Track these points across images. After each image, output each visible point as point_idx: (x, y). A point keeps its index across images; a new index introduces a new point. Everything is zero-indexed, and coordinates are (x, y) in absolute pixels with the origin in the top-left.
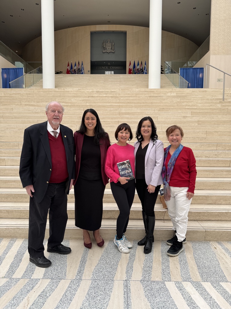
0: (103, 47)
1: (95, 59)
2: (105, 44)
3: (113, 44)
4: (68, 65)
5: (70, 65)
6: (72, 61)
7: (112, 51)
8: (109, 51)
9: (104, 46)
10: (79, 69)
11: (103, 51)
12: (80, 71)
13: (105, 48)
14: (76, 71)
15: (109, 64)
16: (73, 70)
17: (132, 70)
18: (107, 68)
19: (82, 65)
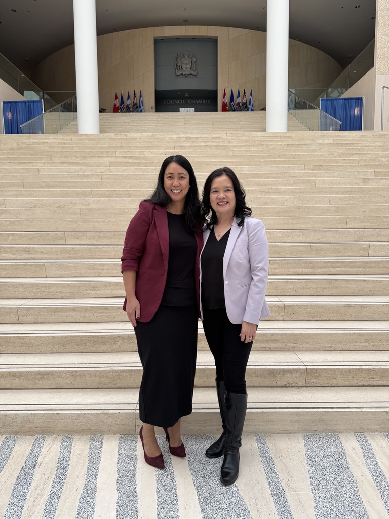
0: (177, 66)
2: (179, 60)
3: (194, 60)
4: (116, 98)
5: (119, 97)
6: (123, 91)
7: (193, 73)
8: (186, 73)
9: (179, 64)
11: (177, 72)
13: (179, 68)
15: (187, 95)
16: (125, 106)
17: (228, 104)
18: (183, 102)
19: (141, 96)
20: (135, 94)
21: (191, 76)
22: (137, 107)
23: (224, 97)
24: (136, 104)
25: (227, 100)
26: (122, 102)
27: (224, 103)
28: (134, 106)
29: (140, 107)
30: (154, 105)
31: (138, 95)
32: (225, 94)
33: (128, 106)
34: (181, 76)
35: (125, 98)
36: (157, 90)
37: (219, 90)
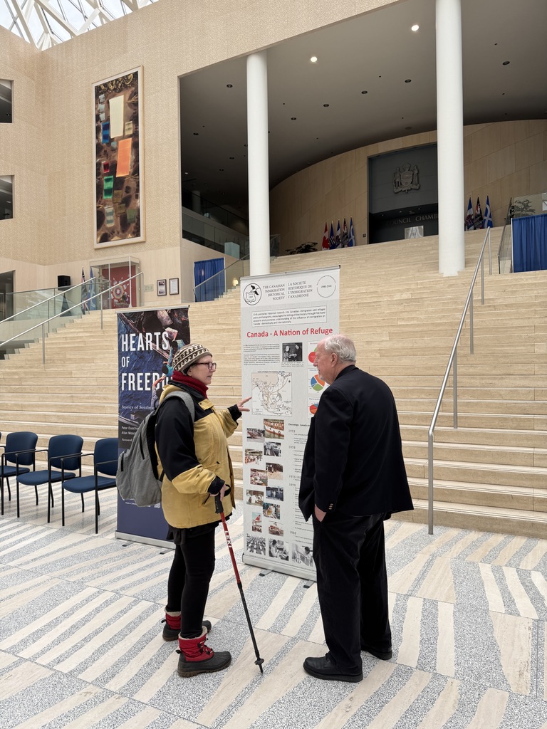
0: (395, 183)
2: (398, 175)
3: (416, 172)
4: (326, 231)
5: (329, 228)
6: (333, 222)
7: (414, 187)
8: (406, 189)
9: (397, 180)
10: (345, 235)
11: (395, 189)
12: (346, 240)
13: (398, 184)
14: (339, 240)
15: (411, 212)
16: (335, 237)
18: (408, 220)
19: (351, 224)
20: (345, 223)
21: (413, 191)
22: (347, 237)
26: (332, 233)
29: (350, 237)
30: (366, 232)
33: (338, 237)
34: (401, 193)
35: (335, 228)
36: (372, 213)
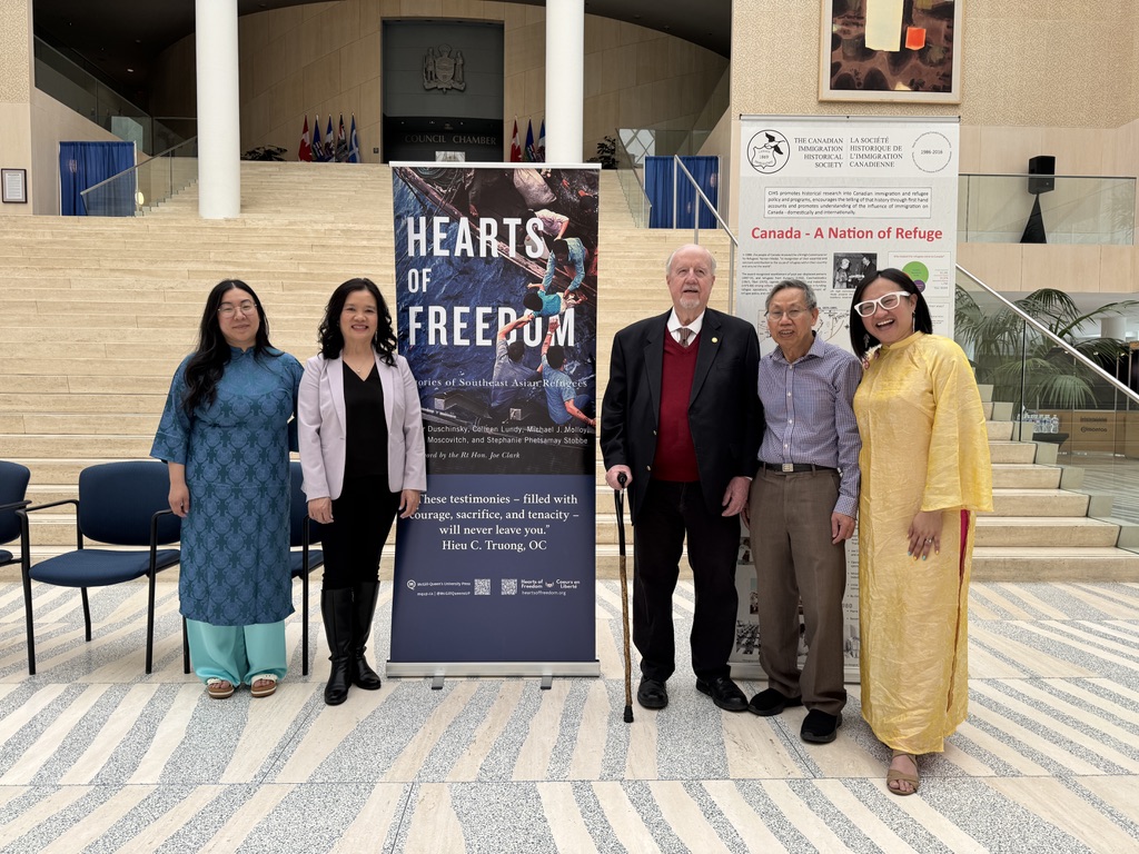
0: (426, 72)
1: (398, 111)
2: (431, 61)
3: (460, 62)
4: (305, 130)
5: (312, 127)
6: (319, 116)
7: (457, 86)
8: (444, 86)
9: (430, 69)
10: (341, 143)
11: (426, 83)
12: (344, 151)
13: (432, 76)
15: (448, 127)
16: (322, 145)
17: (522, 149)
18: (442, 139)
19: (353, 127)
20: (341, 123)
21: (456, 92)
22: (346, 148)
23: (514, 136)
24: (344, 142)
25: (521, 140)
26: (317, 137)
27: (514, 146)
28: (339, 145)
29: (352, 149)
30: (379, 145)
31: (348, 125)
32: (516, 131)
33: (328, 145)
34: (436, 91)
35: (323, 129)
36: (388, 115)
37: (505, 121)
